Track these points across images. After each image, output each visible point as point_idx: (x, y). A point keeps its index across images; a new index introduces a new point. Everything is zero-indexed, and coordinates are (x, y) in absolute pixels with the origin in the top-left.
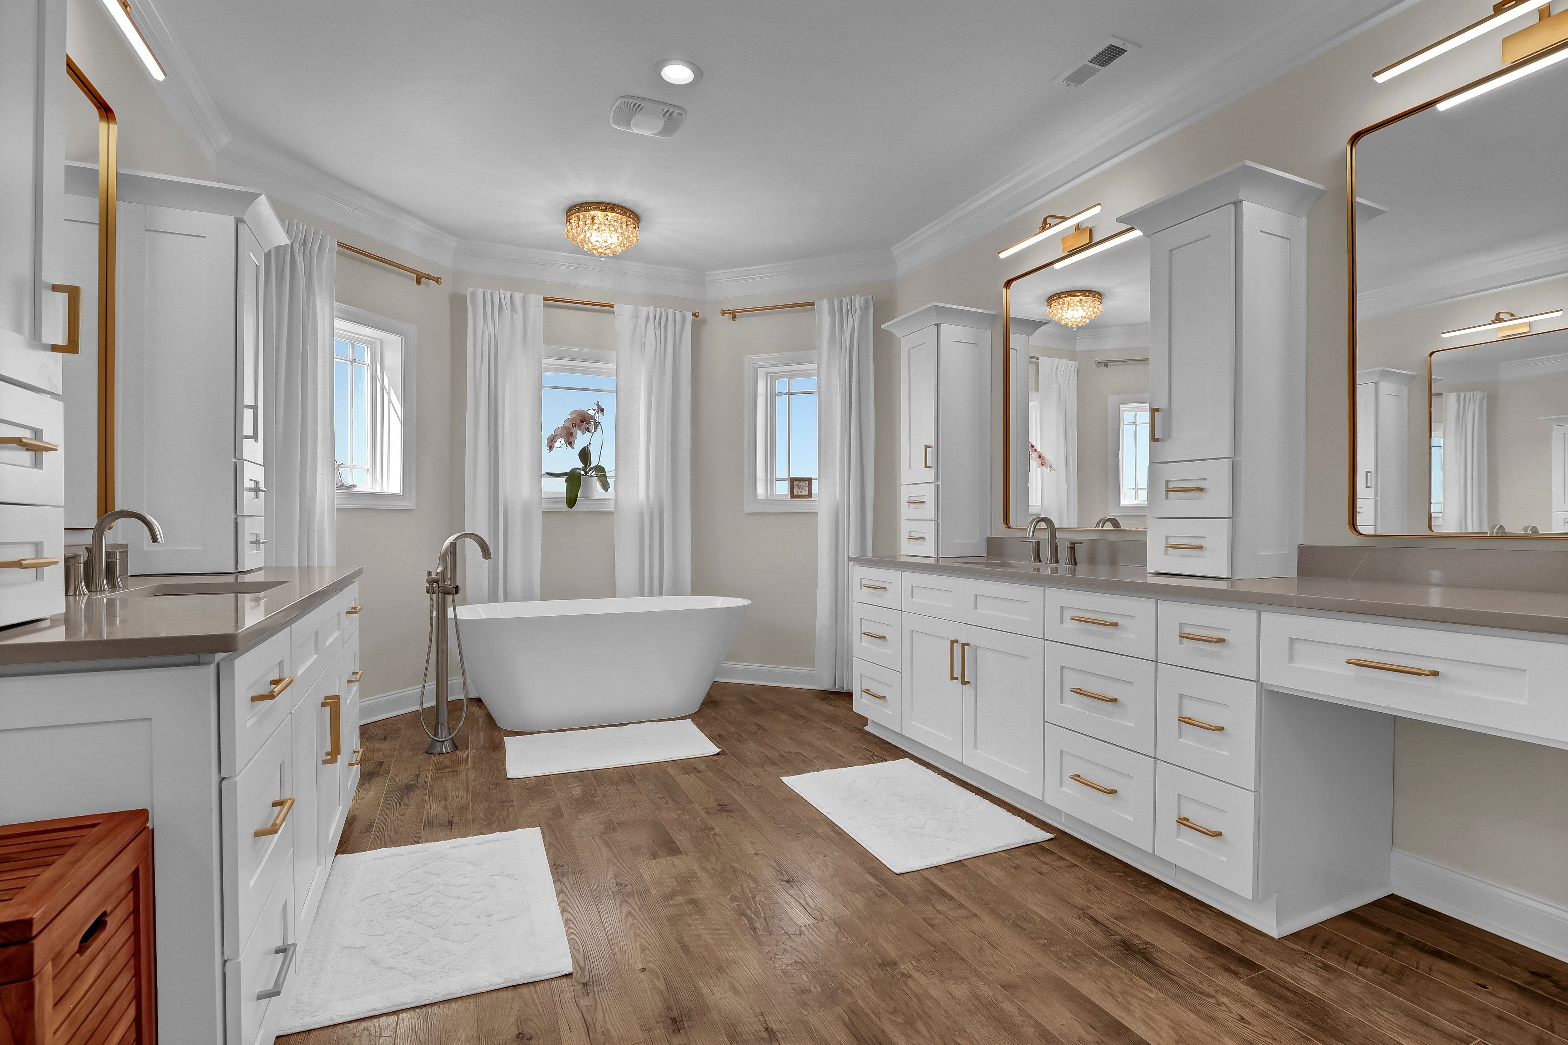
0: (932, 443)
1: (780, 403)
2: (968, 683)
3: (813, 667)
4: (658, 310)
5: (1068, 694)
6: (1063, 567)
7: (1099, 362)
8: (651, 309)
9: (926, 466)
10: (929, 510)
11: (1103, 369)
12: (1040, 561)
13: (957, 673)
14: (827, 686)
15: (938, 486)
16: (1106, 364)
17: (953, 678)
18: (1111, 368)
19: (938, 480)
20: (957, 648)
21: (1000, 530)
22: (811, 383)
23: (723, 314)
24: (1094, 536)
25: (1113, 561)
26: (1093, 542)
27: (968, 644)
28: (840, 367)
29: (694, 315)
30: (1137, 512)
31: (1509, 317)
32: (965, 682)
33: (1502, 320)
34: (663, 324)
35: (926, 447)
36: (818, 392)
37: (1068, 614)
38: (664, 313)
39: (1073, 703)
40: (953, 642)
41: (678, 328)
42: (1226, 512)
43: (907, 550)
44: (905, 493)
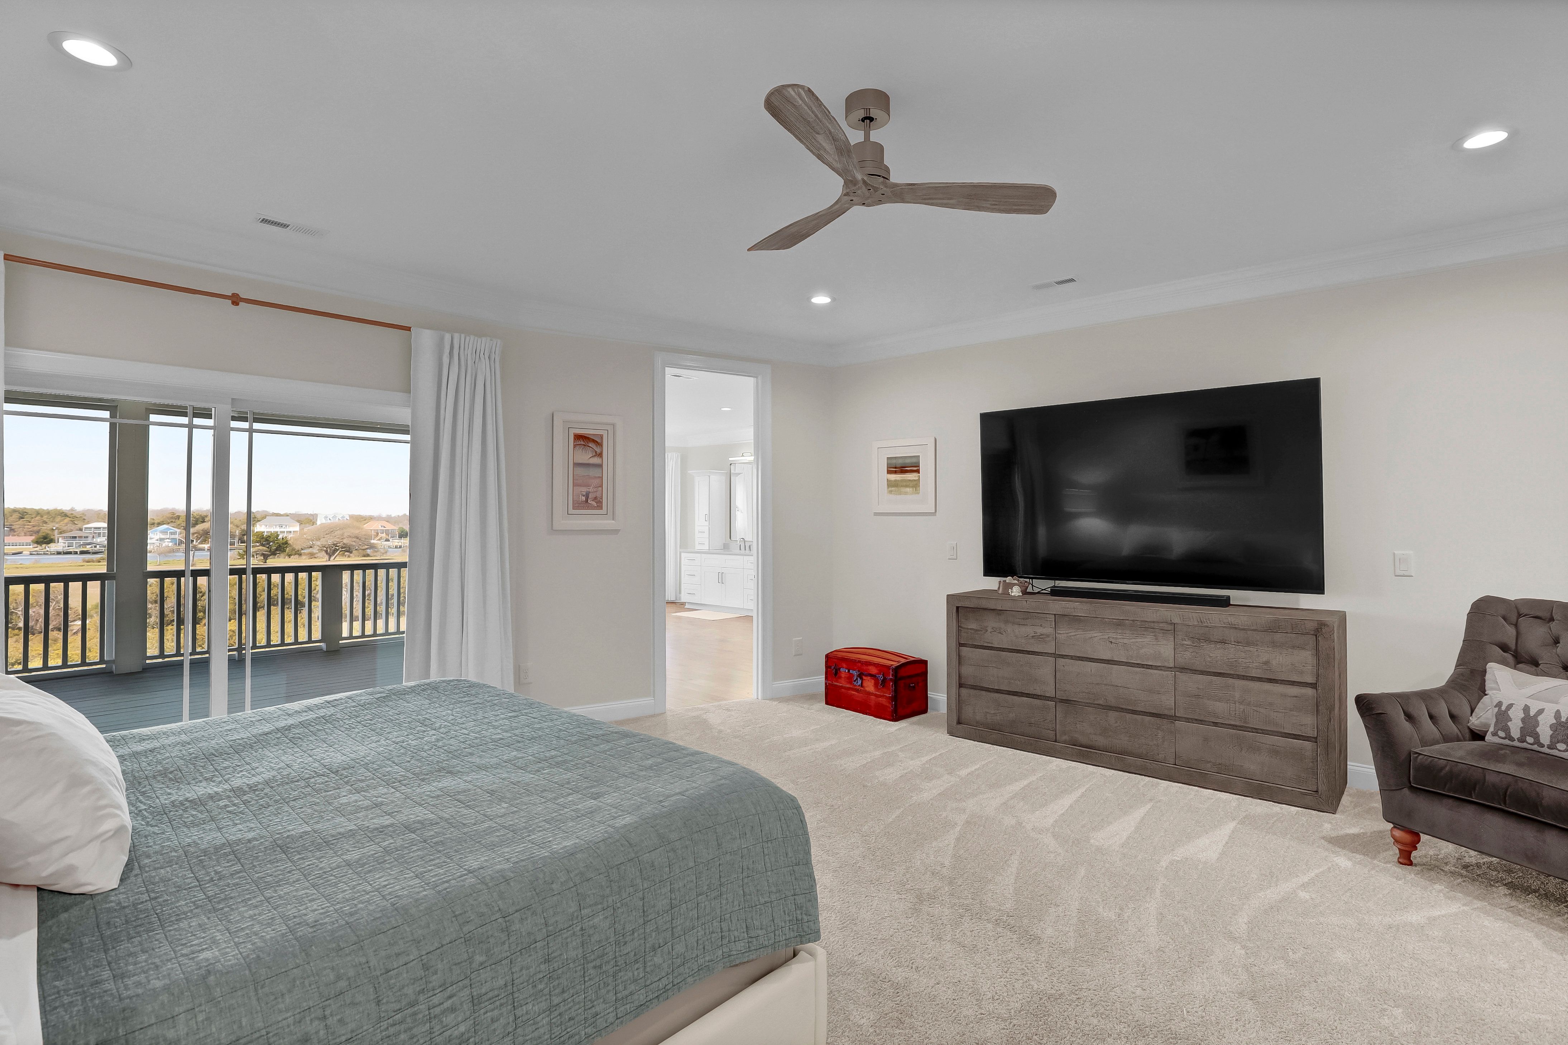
9: (706, 521)
10: (706, 535)
12: (740, 550)
13: (720, 581)
15: (710, 527)
19: (710, 525)
21: (728, 540)
27: (724, 574)
32: (722, 583)
35: (706, 514)
40: (719, 573)
43: (698, 547)
44: (697, 529)
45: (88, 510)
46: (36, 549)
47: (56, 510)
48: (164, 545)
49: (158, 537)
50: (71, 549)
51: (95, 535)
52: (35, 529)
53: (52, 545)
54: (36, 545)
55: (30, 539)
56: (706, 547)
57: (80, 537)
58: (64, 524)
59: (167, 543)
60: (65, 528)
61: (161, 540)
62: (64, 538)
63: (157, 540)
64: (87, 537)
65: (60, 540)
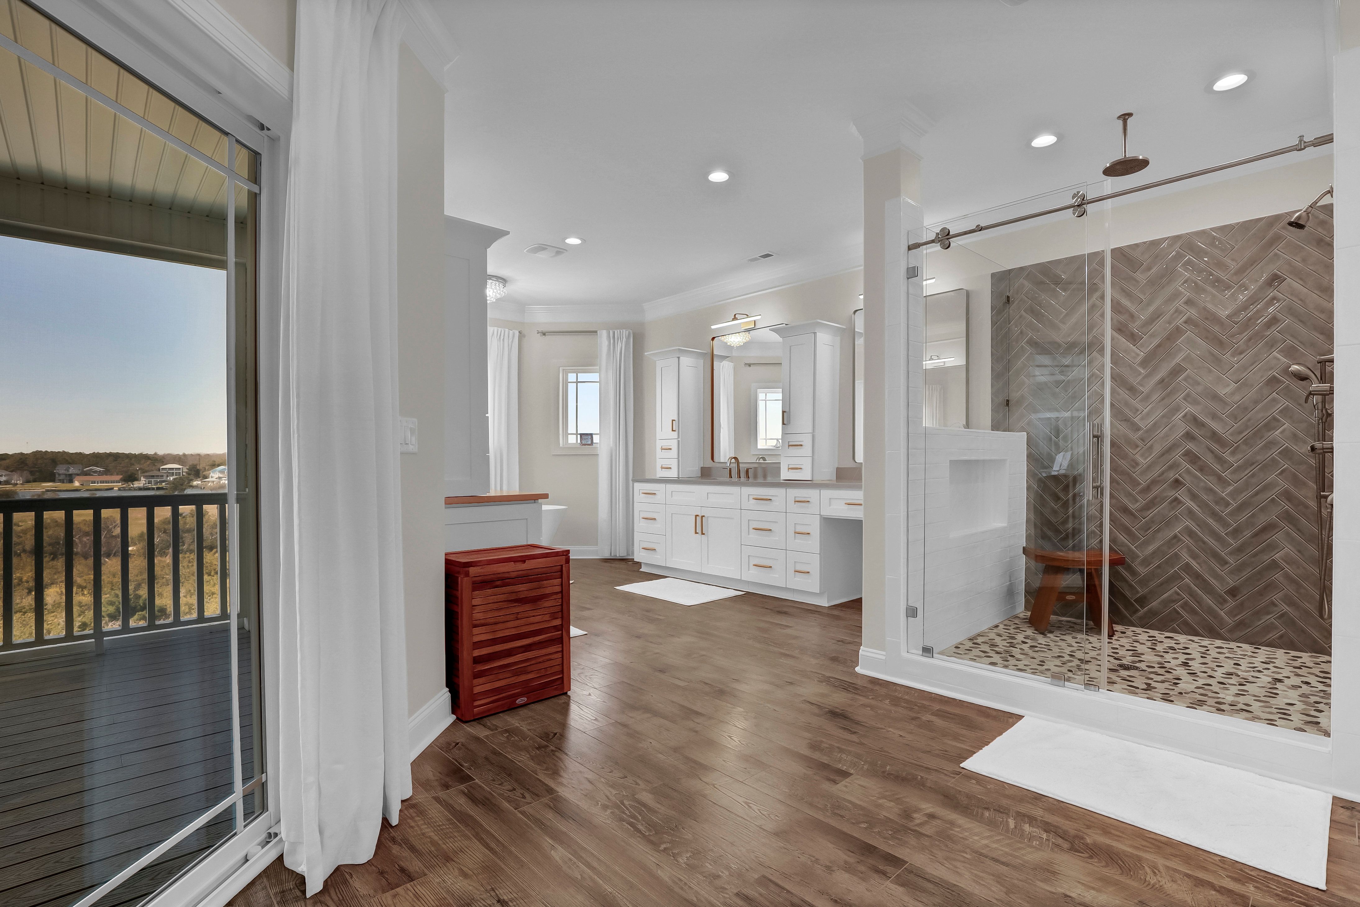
0: (676, 418)
1: (572, 387)
2: (704, 534)
3: (597, 545)
4: (500, 329)
5: (751, 530)
6: (743, 479)
7: (746, 364)
8: (496, 329)
9: (673, 430)
10: (674, 453)
11: (748, 368)
12: (731, 478)
13: (699, 530)
14: (606, 555)
15: (679, 441)
16: (750, 365)
17: (696, 533)
18: (752, 367)
19: (679, 438)
20: (699, 519)
21: (709, 463)
22: (595, 377)
23: (538, 333)
24: (756, 466)
25: (765, 477)
26: (756, 468)
27: (704, 516)
28: (613, 370)
29: (519, 332)
30: (772, 452)
31: (937, 358)
32: (703, 534)
33: (933, 360)
34: (502, 338)
35: (673, 420)
36: (599, 382)
37: (751, 497)
38: (503, 332)
39: (754, 535)
40: (696, 516)
41: (510, 341)
42: (810, 454)
43: (661, 474)
44: (659, 444)
45: (169, 454)
46: (123, 486)
47: (141, 454)
48: (221, 482)
49: (217, 476)
50: (150, 486)
51: (169, 474)
52: (125, 469)
53: (135, 483)
54: (124, 483)
55: (118, 477)
56: (673, 474)
57: (158, 476)
58: (146, 465)
59: (224, 481)
60: (147, 469)
61: (220, 478)
62: (145, 477)
63: (217, 478)
64: (162, 476)
65: (142, 479)
